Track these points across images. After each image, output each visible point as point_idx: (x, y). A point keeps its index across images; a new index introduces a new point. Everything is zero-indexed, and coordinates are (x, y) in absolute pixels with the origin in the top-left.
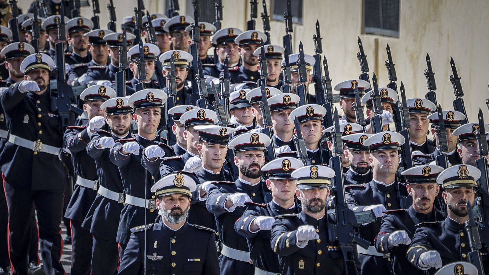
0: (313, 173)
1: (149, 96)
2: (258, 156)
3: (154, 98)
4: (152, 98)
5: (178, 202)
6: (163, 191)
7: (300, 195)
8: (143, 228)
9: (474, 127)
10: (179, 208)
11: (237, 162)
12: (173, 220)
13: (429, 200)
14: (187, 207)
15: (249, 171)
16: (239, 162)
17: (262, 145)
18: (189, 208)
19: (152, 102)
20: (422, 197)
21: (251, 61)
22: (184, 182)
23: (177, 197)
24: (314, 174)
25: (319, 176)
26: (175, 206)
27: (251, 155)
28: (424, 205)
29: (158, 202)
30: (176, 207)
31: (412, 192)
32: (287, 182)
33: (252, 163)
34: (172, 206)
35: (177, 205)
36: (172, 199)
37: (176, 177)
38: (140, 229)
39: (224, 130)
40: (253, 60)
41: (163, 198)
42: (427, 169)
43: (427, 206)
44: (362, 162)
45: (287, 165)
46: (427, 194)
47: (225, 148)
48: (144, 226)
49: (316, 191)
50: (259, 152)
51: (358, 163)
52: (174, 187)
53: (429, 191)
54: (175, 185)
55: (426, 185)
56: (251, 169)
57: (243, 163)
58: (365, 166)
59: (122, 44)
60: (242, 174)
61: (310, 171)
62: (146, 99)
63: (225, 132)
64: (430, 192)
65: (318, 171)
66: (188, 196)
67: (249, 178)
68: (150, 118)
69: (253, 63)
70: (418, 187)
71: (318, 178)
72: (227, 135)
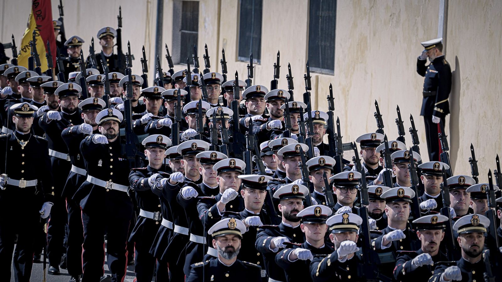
0: (344, 220)
1: (193, 146)
2: (298, 203)
3: (198, 148)
4: (196, 147)
5: (231, 241)
6: (219, 233)
7: (334, 239)
8: (202, 265)
9: (460, 179)
10: (232, 247)
11: (281, 209)
12: (227, 257)
13: (436, 244)
14: (238, 246)
15: (290, 216)
16: (282, 209)
17: (302, 194)
18: (240, 247)
19: (196, 150)
20: (430, 241)
21: (277, 114)
22: (236, 225)
23: (230, 237)
24: (346, 220)
25: (350, 222)
26: (229, 244)
27: (292, 203)
28: (432, 248)
29: (214, 242)
30: (229, 246)
31: (422, 237)
32: (319, 225)
33: (293, 209)
34: (227, 244)
35: (230, 244)
36: (227, 240)
37: (230, 221)
38: (199, 265)
39: (262, 178)
40: (279, 113)
41: (219, 239)
42: (435, 218)
43: (434, 249)
44: (377, 209)
45: (318, 212)
46: (435, 239)
47: (263, 192)
48: (202, 263)
49: (347, 234)
50: (299, 200)
51: (373, 210)
52: (228, 229)
53: (436, 236)
54: (229, 227)
55: (434, 232)
56: (292, 214)
57: (285, 209)
58: (379, 213)
59: (177, 98)
60: (285, 219)
61: (342, 218)
62: (191, 148)
63: (263, 179)
64: (437, 238)
65: (349, 218)
66: (239, 236)
67: (291, 222)
68: (193, 164)
69: (279, 115)
70: (427, 233)
71: (349, 223)
72: (265, 182)
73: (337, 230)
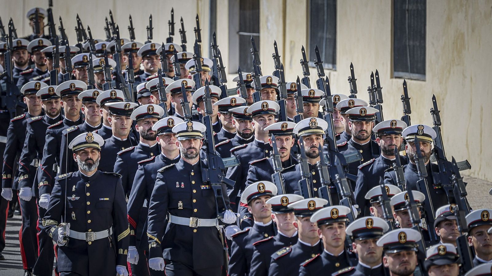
1: (72, 86)
3: (76, 88)
4: (74, 88)
5: (90, 154)
6: (78, 147)
7: (179, 145)
8: (65, 176)
12: (87, 169)
13: (287, 149)
14: (97, 158)
15: (147, 135)
16: (139, 129)
17: (157, 114)
18: (99, 159)
19: (74, 90)
20: (281, 147)
24: (190, 128)
25: (194, 129)
27: (148, 122)
28: (283, 153)
29: (75, 156)
33: (149, 128)
34: (86, 158)
35: (89, 157)
37: (87, 135)
38: (63, 177)
39: (128, 105)
41: (78, 153)
42: (285, 125)
43: (286, 154)
44: (246, 130)
45: (171, 123)
46: (285, 145)
47: (130, 119)
49: (191, 141)
51: (243, 130)
54: (87, 141)
56: (149, 133)
57: (142, 129)
58: (249, 132)
60: (142, 138)
61: (187, 126)
62: (70, 88)
63: (129, 106)
64: (287, 143)
65: (193, 126)
66: (98, 149)
67: (148, 141)
68: (73, 104)
70: (278, 139)
72: (130, 109)
73: (182, 138)
